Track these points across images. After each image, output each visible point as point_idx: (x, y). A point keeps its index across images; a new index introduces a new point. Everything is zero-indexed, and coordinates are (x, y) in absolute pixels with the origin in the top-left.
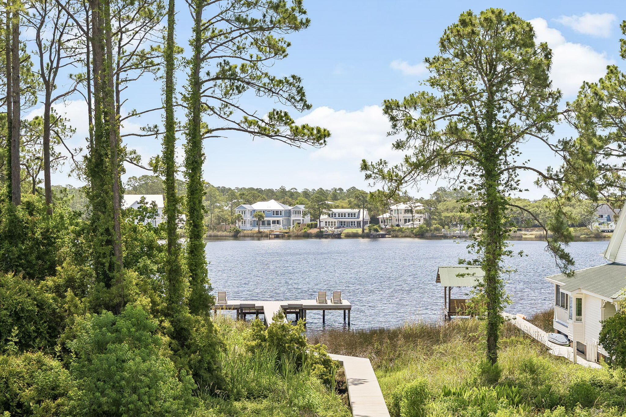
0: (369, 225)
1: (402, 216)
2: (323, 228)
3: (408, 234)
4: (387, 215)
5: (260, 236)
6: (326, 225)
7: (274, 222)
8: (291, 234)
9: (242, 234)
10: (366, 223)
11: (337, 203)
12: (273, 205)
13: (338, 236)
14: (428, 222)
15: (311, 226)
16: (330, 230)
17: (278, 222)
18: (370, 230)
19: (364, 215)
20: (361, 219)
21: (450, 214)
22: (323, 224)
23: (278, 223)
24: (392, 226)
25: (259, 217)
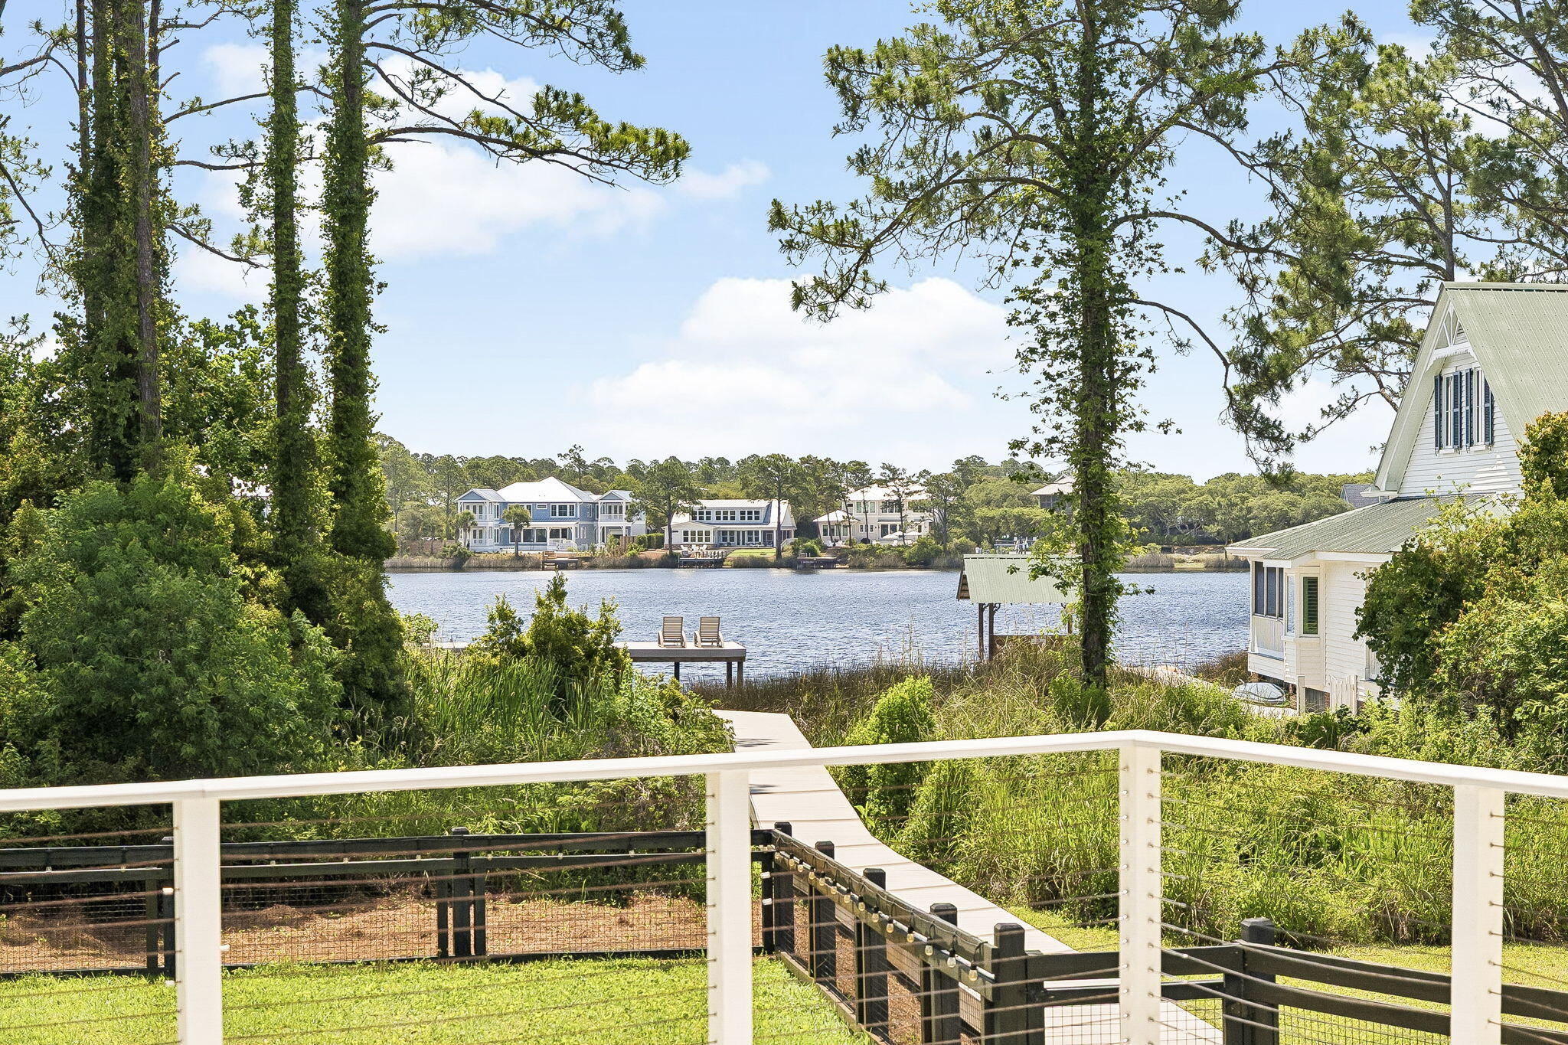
0: (792, 539)
1: (875, 518)
2: (678, 547)
3: (890, 562)
4: (837, 516)
5: (520, 565)
6: (686, 539)
7: (555, 534)
8: (598, 561)
9: (473, 562)
10: (787, 534)
11: (713, 489)
12: (553, 491)
13: (718, 564)
14: (940, 532)
15: (648, 543)
16: (698, 551)
17: (565, 533)
18: (796, 550)
19: (781, 513)
20: (773, 523)
21: (995, 512)
22: (678, 539)
23: (564, 536)
24: (851, 542)
25: (518, 519)
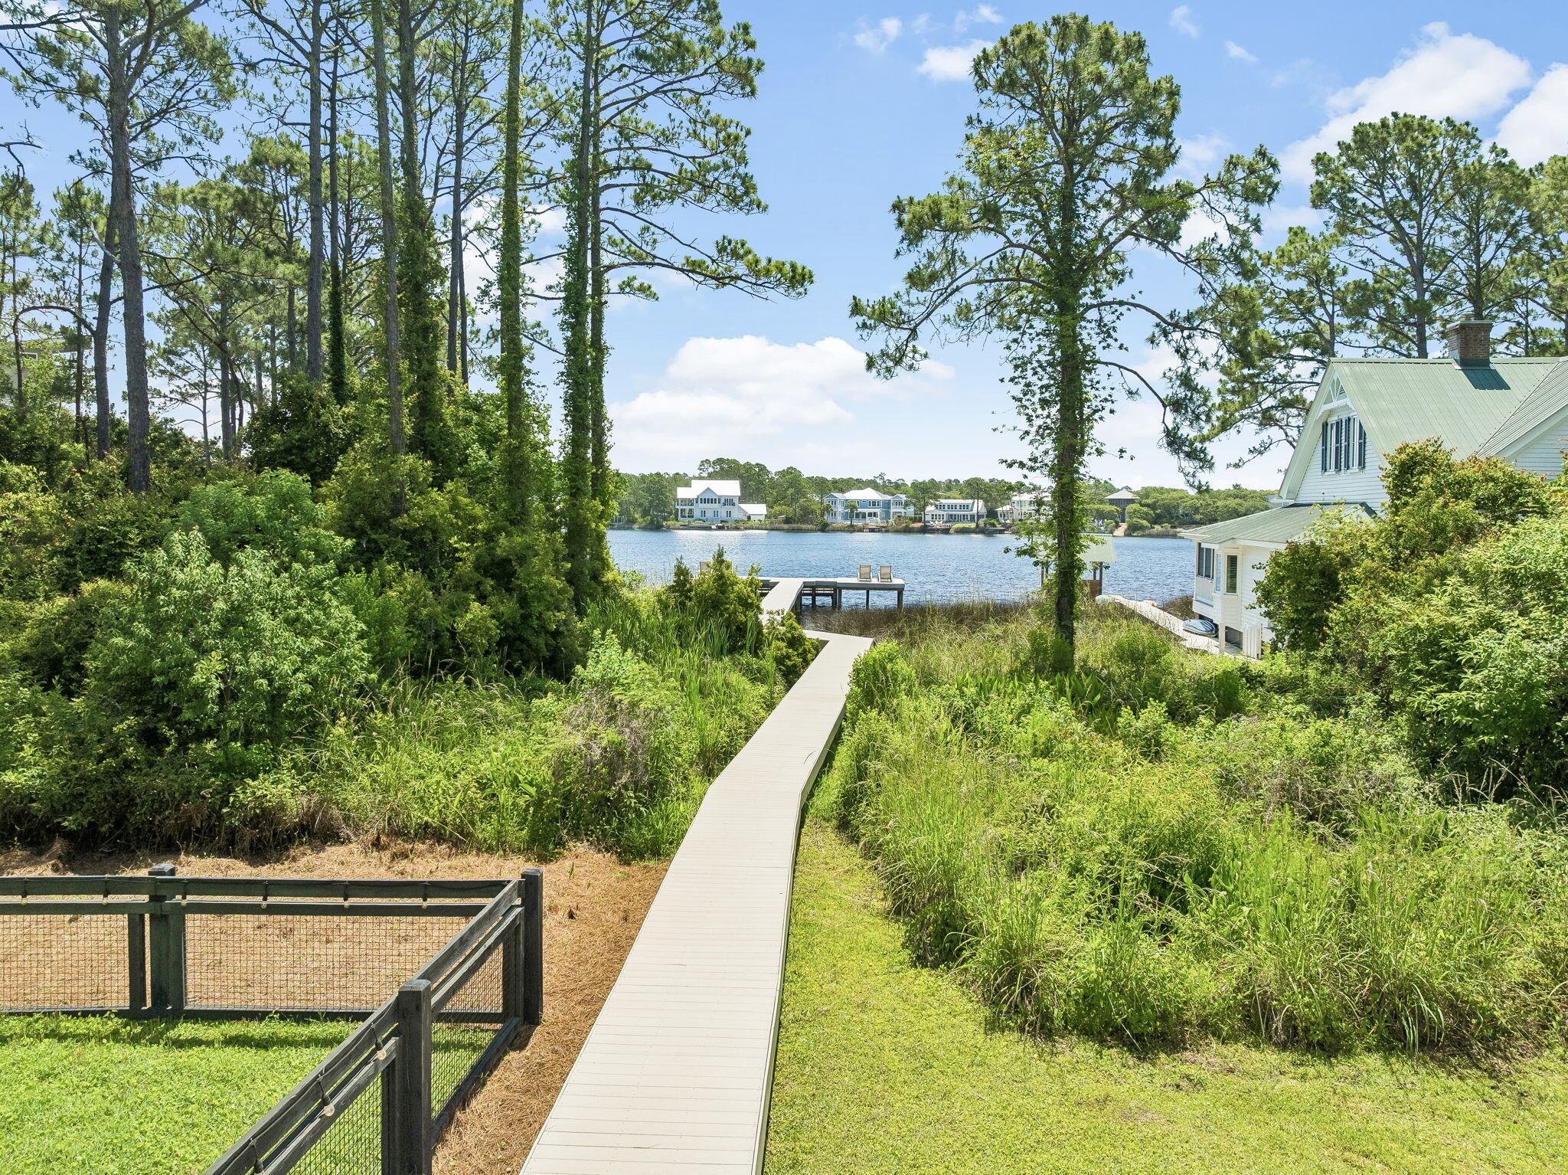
0: (984, 519)
1: (1026, 509)
2: (929, 522)
4: (1007, 508)
5: (852, 529)
6: (932, 518)
7: (870, 515)
8: (890, 528)
9: (830, 528)
10: (982, 516)
11: (949, 494)
12: (870, 494)
13: (946, 531)
16: (938, 524)
17: (875, 515)
18: (985, 525)
19: (979, 506)
20: (975, 511)
22: (928, 518)
24: (1013, 521)
25: (852, 508)
